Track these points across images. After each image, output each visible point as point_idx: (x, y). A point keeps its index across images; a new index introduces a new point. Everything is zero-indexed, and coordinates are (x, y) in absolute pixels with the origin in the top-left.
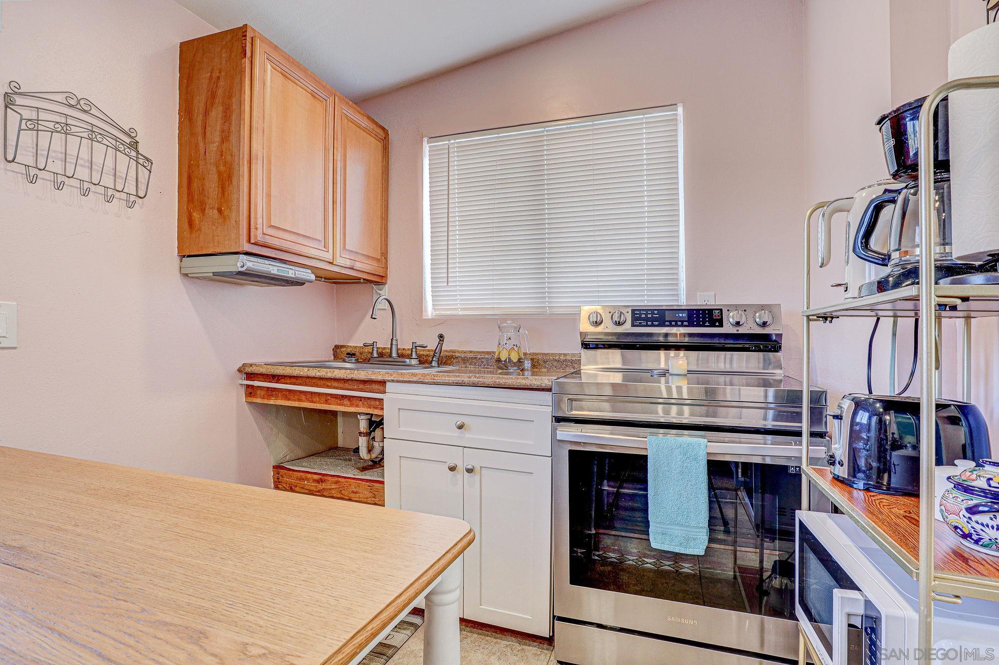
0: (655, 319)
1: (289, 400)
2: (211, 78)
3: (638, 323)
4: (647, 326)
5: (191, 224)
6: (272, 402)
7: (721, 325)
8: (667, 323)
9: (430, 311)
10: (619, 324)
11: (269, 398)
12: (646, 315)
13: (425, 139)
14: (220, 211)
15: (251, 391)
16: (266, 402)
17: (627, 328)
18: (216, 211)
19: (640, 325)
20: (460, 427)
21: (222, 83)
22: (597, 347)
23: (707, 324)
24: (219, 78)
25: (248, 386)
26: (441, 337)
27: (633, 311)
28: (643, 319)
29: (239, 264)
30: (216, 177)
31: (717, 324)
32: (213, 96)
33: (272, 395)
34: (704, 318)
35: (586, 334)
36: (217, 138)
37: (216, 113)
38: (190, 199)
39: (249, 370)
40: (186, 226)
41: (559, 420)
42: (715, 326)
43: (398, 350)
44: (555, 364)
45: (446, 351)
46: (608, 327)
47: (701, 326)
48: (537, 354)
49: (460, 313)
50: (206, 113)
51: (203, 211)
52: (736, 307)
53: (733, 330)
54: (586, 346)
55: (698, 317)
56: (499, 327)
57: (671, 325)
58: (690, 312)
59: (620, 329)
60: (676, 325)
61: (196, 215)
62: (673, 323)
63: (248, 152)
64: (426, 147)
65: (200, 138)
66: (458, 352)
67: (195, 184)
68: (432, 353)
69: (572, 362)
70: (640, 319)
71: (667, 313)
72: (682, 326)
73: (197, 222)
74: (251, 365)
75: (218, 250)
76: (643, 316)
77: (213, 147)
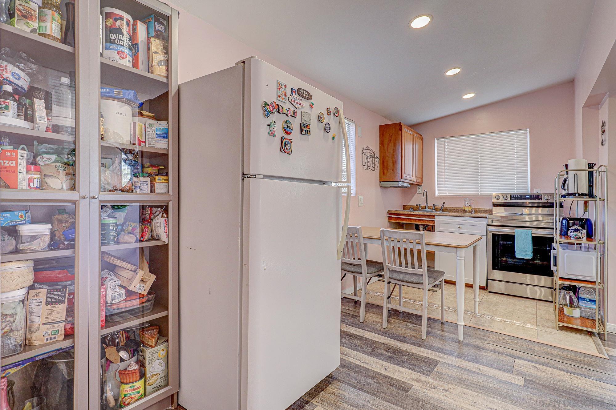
0: (519, 198)
1: (403, 221)
2: (389, 136)
3: (512, 199)
4: (516, 200)
5: (384, 173)
6: (397, 222)
7: (542, 200)
8: (523, 199)
9: (437, 194)
10: (506, 199)
11: (396, 220)
12: (515, 196)
13: (436, 139)
14: (393, 170)
15: (390, 218)
16: (395, 221)
17: (509, 200)
18: (392, 170)
19: (513, 200)
20: (459, 228)
21: (393, 137)
22: (497, 206)
23: (537, 199)
24: (392, 135)
25: (389, 217)
26: (444, 203)
27: (511, 195)
28: (514, 198)
29: (399, 184)
30: (392, 162)
31: (540, 199)
32: (390, 140)
33: (397, 220)
34: (536, 197)
35: (494, 202)
36: (392, 151)
37: (391, 145)
38: (383, 167)
39: (390, 212)
40: (382, 174)
41: (488, 225)
42: (539, 200)
43: (428, 207)
44: (483, 211)
45: (445, 207)
46: (502, 200)
47: (535, 200)
48: (476, 208)
49: (448, 195)
50: (388, 144)
51: (388, 170)
52: (547, 194)
53: (546, 201)
54: (494, 206)
55: (534, 197)
56: (464, 200)
57: (524, 200)
58: (531, 196)
59: (506, 201)
60: (526, 200)
61: (385, 171)
62: (525, 199)
63: (401, 155)
64: (436, 140)
65: (386, 151)
66: (448, 207)
67: (385, 163)
68: (440, 208)
69: (490, 211)
70: (513, 198)
71: (523, 196)
72: (528, 200)
73: (386, 173)
74: (391, 211)
75: (392, 181)
76: (514, 197)
77: (391, 153)
